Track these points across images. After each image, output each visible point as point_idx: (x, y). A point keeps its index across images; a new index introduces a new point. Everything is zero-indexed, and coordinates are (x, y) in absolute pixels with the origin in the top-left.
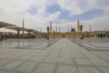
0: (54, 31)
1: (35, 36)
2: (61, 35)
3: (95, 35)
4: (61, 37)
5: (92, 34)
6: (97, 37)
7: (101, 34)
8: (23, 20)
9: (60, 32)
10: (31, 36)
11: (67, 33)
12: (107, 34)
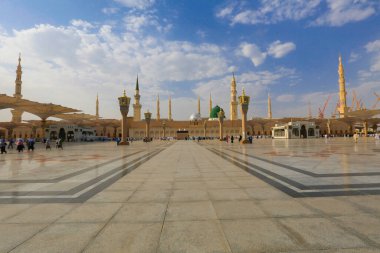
0: (148, 115)
1: (71, 133)
2: (175, 130)
3: (286, 131)
4: (175, 135)
5: (276, 127)
6: (290, 138)
7: (303, 127)
8: (19, 68)
9: (172, 120)
10: (53, 132)
11: (196, 122)
12: (317, 127)
